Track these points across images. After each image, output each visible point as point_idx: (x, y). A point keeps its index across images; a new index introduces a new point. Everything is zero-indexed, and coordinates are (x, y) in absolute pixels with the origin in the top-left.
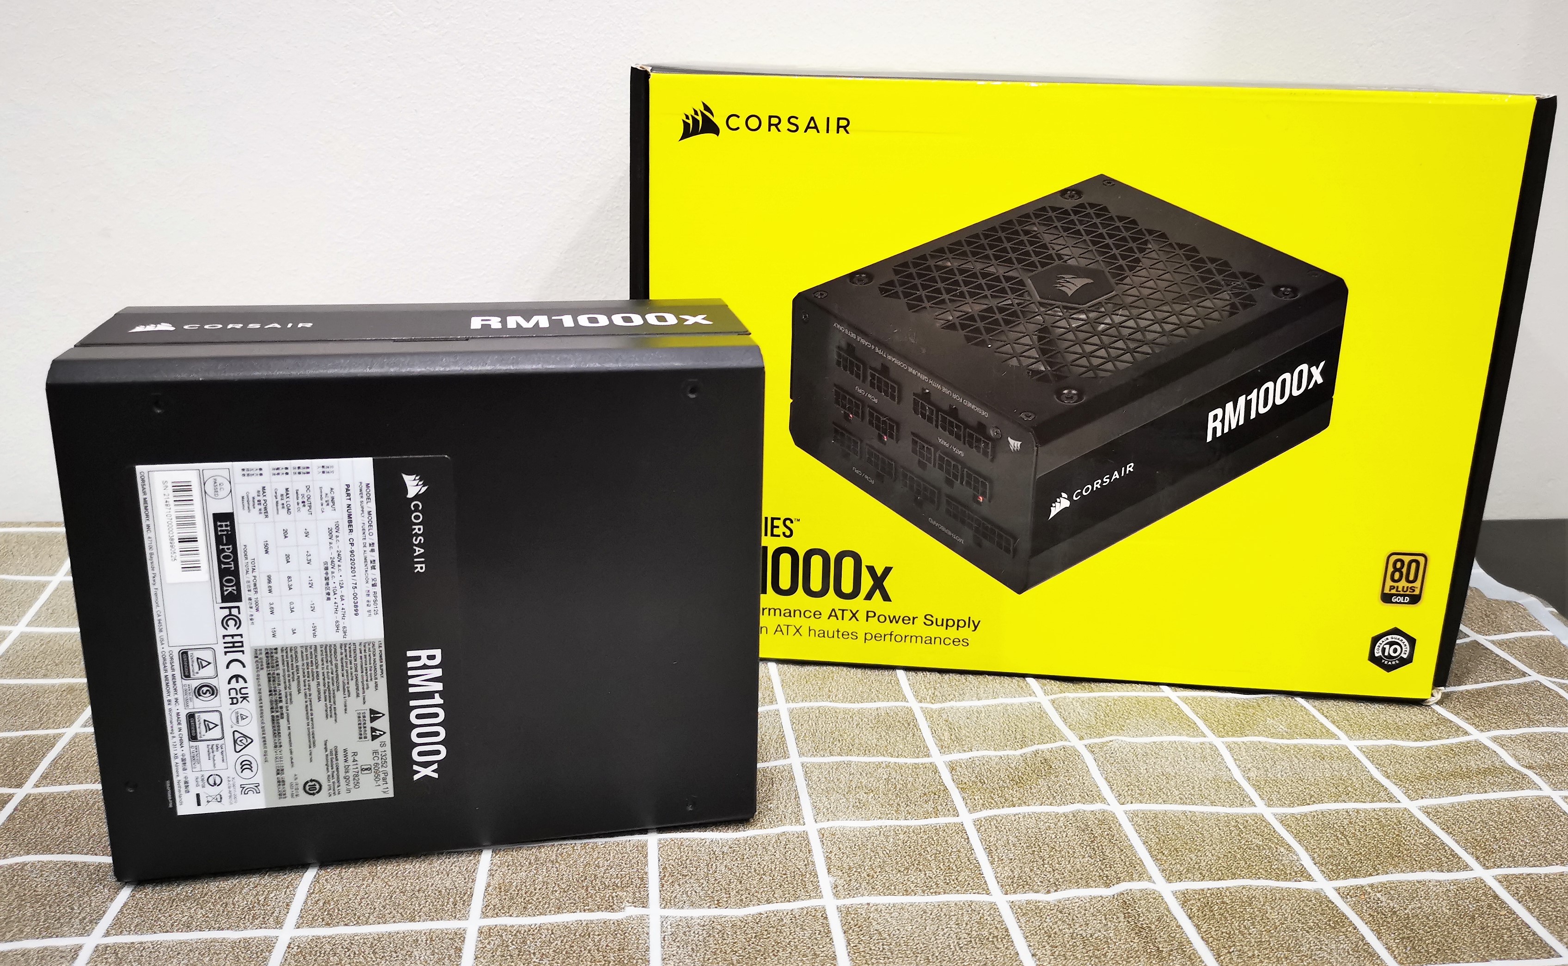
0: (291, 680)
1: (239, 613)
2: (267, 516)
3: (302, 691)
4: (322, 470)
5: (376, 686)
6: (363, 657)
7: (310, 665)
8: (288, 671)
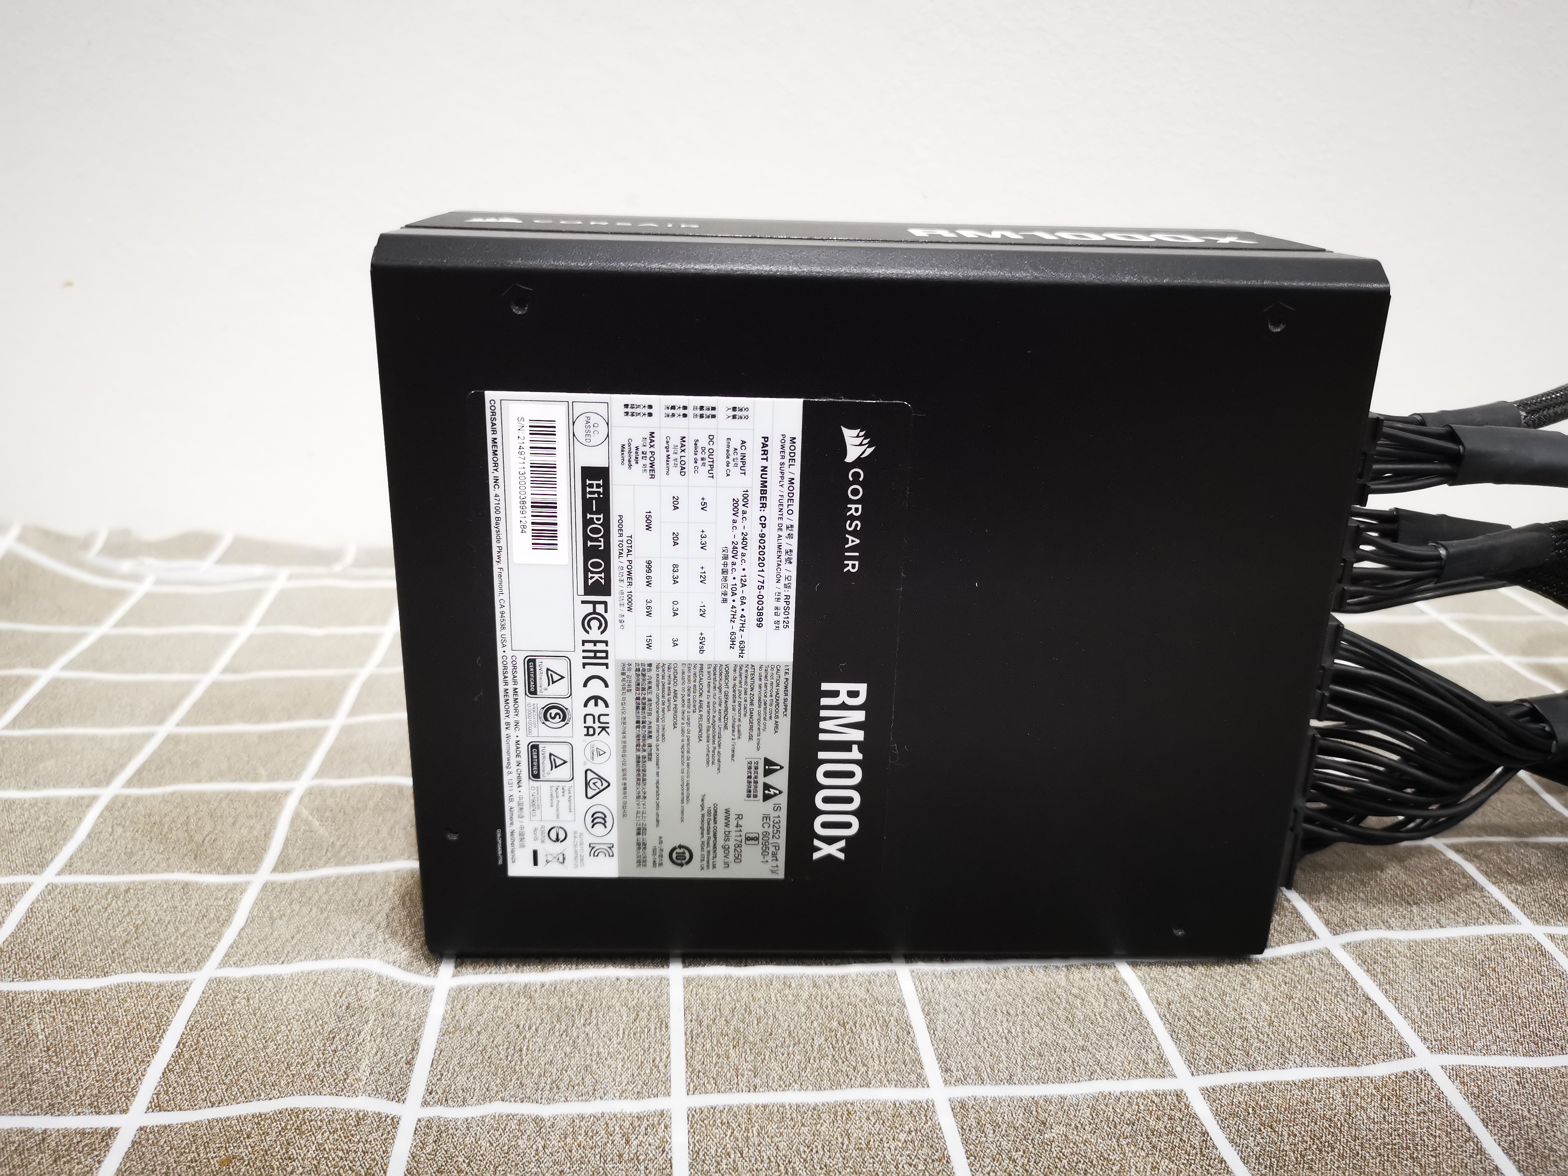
0: (666, 710)
1: (606, 611)
2: (653, 477)
3: (679, 726)
4: (731, 413)
5: (777, 727)
6: (763, 685)
7: (692, 690)
8: (663, 697)
